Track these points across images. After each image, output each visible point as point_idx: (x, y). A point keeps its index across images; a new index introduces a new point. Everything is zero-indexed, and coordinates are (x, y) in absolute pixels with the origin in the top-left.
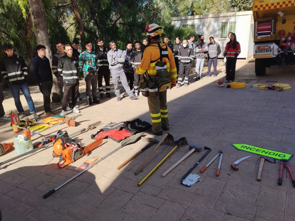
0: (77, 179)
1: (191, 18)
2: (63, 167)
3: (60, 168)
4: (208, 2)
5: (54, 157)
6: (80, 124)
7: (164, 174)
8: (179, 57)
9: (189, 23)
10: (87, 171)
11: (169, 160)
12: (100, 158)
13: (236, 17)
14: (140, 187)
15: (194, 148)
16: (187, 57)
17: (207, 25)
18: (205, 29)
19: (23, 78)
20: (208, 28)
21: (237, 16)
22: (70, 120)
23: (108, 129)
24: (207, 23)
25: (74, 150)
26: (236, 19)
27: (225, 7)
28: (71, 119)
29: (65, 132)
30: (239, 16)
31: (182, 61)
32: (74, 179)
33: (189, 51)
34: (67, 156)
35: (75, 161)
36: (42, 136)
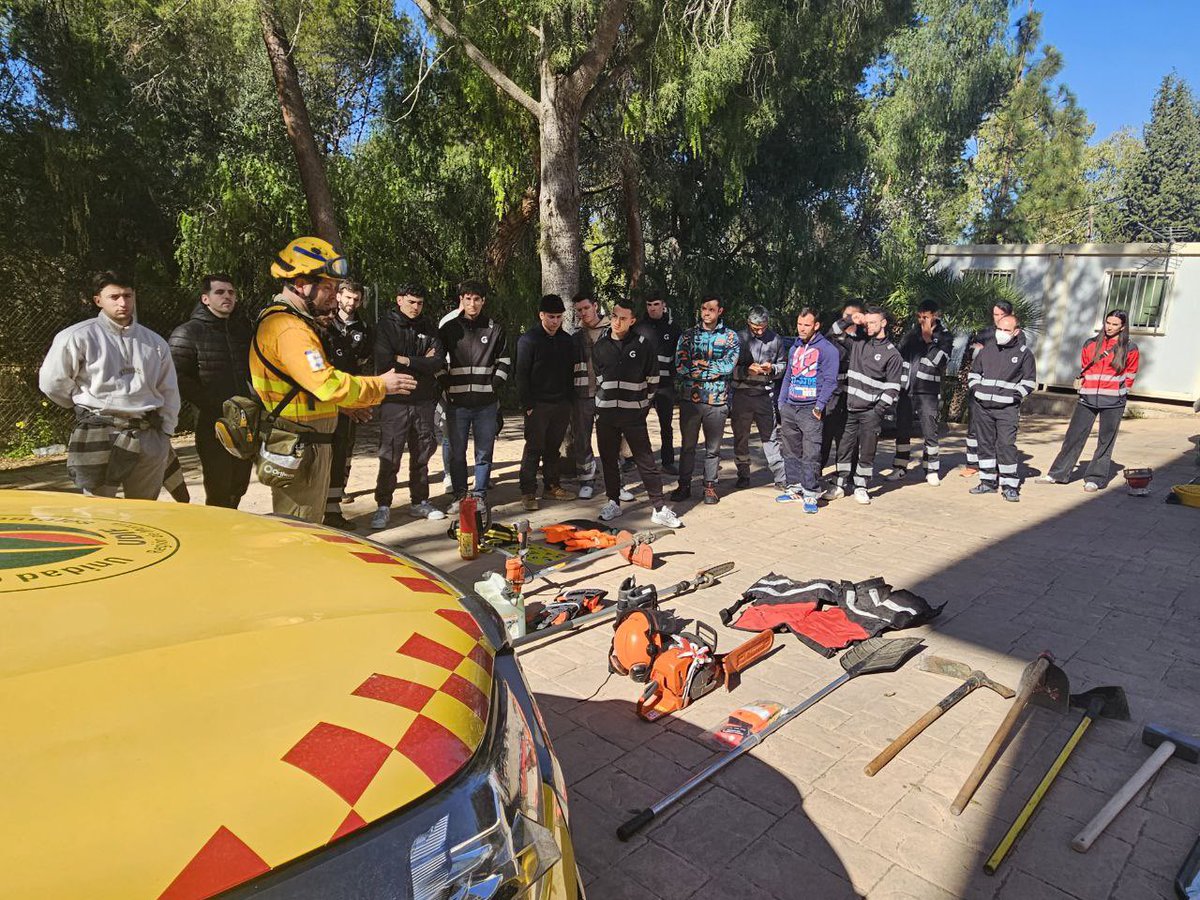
0: (719, 779)
1: (1013, 250)
2: (654, 721)
3: (646, 721)
4: (1055, 205)
5: (612, 670)
6: (665, 562)
7: (1086, 840)
8: (972, 379)
9: (1005, 265)
10: (746, 753)
11: (1069, 773)
12: (786, 711)
13: (1170, 260)
14: (997, 881)
15: (1171, 740)
16: (1001, 384)
17: (1072, 276)
18: (1061, 288)
19: (489, 388)
20: (1074, 288)
21: (1176, 255)
22: (637, 543)
23: (768, 595)
24: (1070, 270)
25: (695, 664)
26: (1169, 265)
27: (1101, 226)
28: (640, 542)
29: (649, 590)
30: (1181, 255)
31: (978, 395)
32: (708, 780)
33: (1015, 360)
34: (671, 683)
35: (691, 702)
36: (552, 585)
